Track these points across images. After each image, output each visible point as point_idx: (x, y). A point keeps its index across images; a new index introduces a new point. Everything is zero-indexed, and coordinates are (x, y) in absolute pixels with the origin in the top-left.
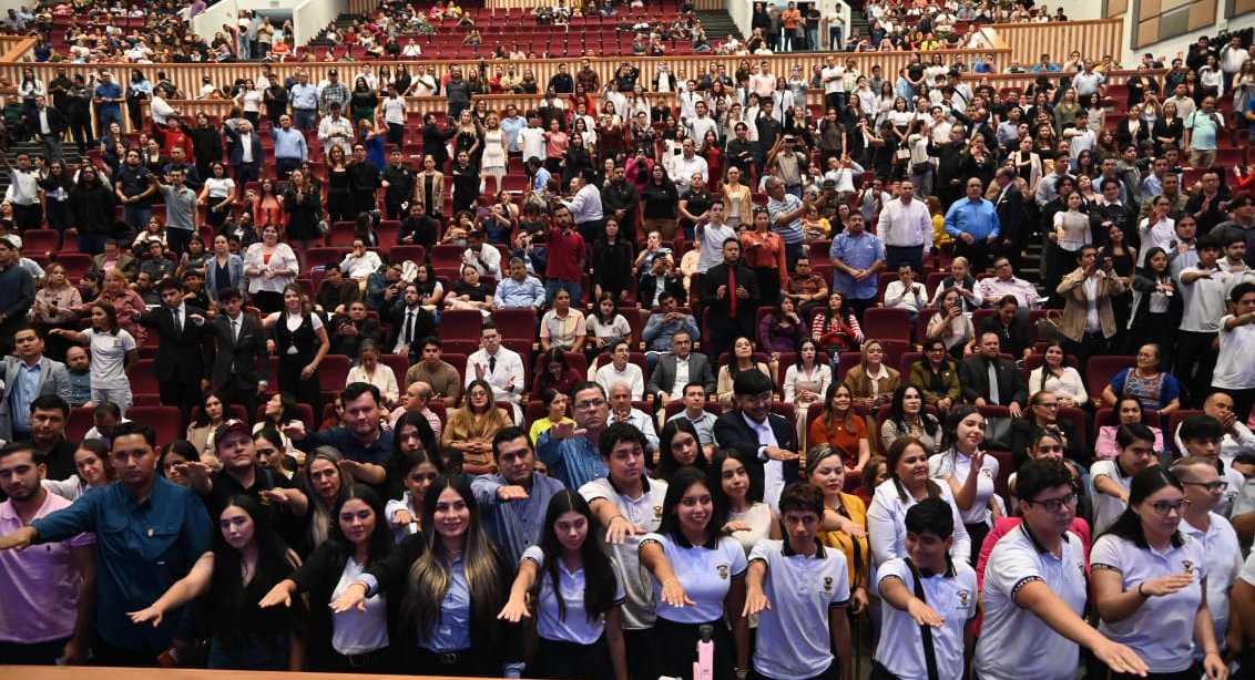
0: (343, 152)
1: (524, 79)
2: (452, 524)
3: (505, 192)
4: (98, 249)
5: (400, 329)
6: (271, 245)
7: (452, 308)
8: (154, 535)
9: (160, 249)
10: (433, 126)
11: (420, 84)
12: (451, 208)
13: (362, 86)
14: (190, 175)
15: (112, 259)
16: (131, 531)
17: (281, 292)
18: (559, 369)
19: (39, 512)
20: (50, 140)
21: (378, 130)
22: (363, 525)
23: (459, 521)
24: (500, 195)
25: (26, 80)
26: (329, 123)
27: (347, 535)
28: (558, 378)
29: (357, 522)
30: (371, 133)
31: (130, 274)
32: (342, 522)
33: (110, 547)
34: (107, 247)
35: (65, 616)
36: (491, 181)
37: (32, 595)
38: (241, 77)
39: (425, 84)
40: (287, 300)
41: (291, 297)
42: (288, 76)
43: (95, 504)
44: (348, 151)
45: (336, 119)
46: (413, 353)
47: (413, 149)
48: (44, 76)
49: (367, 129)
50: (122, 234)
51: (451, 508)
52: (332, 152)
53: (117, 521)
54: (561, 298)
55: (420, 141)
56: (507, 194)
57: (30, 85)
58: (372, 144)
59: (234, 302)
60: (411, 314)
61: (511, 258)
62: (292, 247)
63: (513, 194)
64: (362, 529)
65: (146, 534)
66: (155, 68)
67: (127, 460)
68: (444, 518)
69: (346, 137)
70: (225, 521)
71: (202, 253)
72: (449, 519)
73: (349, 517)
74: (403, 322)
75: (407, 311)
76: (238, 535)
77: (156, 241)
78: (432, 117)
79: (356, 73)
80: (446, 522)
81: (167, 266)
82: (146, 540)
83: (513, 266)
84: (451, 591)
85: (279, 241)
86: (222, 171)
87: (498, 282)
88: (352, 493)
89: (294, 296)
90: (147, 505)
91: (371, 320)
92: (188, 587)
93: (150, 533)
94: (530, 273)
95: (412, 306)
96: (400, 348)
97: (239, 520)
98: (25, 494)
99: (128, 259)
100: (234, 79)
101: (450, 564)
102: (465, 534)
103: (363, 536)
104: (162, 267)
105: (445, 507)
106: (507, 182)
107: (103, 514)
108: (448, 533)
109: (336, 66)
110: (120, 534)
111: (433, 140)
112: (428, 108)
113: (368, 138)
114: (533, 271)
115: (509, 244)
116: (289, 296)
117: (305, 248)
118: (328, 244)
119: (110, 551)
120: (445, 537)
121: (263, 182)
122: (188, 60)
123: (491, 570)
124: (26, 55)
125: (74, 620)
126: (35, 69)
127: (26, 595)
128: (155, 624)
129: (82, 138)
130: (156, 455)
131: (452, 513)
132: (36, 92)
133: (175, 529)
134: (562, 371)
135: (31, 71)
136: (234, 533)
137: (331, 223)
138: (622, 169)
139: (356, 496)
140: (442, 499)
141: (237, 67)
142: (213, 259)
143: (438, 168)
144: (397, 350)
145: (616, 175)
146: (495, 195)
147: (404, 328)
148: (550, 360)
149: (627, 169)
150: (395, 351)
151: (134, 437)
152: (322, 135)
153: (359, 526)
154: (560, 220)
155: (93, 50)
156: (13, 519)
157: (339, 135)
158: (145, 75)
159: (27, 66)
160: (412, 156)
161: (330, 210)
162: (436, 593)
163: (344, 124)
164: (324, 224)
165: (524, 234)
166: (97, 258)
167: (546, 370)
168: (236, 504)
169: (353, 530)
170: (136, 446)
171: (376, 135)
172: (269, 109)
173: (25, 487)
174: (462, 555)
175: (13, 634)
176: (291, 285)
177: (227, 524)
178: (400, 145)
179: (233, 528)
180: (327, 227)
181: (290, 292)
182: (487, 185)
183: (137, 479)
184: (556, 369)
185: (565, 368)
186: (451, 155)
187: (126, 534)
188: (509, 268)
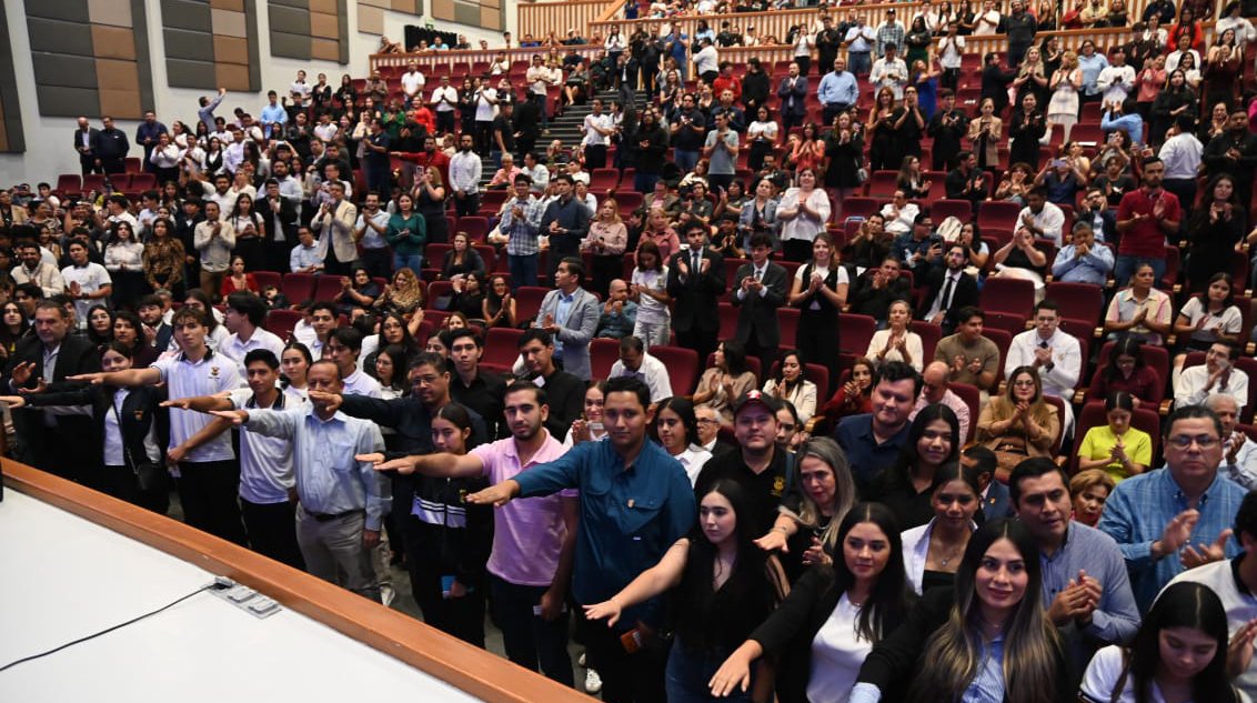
0: (893, 96)
1: (1112, 9)
2: (1000, 593)
3: (1074, 143)
4: (649, 188)
5: (937, 294)
6: (808, 191)
7: (998, 275)
8: (633, 507)
9: (701, 190)
10: (996, 66)
11: (982, 22)
12: (1007, 162)
13: (919, 26)
14: (737, 118)
15: (660, 198)
16: (613, 498)
17: (812, 241)
18: (1132, 365)
19: (536, 454)
20: (626, 87)
21: (932, 72)
22: (873, 559)
23: (1010, 589)
24: (1068, 146)
25: (612, 34)
26: (883, 65)
27: (849, 565)
28: (1127, 376)
29: (866, 552)
30: (923, 76)
31: (673, 213)
32: (847, 547)
33: (590, 509)
34: (657, 186)
35: (548, 565)
36: (1058, 130)
37: (520, 536)
38: (797, 24)
39: (987, 22)
40: (816, 250)
41: (821, 248)
42: (842, 19)
43: (582, 461)
44: (899, 96)
45: (890, 60)
46: (946, 322)
47: (969, 94)
48: (627, 31)
49: (920, 71)
50: (673, 174)
51: (1003, 568)
52: (880, 95)
53: (600, 483)
54: (1144, 275)
55: (977, 85)
56: (1078, 145)
57: (614, 39)
58: (923, 88)
59: (760, 250)
60: (951, 279)
61: (1075, 222)
62: (829, 195)
63: (1084, 146)
64: (871, 563)
65: (626, 504)
66: (719, 19)
67: (617, 420)
68: (991, 580)
69: (898, 79)
70: (705, 508)
71: (741, 196)
72: (997, 583)
73: (858, 543)
74: (940, 287)
75: (948, 274)
76: (715, 528)
77: (699, 182)
78: (996, 56)
79: (913, 13)
80: (992, 585)
81: (706, 208)
82: (627, 512)
83: (1079, 233)
84: (977, 681)
85: (816, 187)
86: (766, 114)
87: (1059, 250)
88: (868, 514)
89: (824, 246)
90: (632, 472)
91: (903, 280)
92: (655, 580)
93: (631, 503)
94: (1098, 241)
95: (954, 271)
96: (933, 316)
97: (719, 511)
98: (527, 434)
99: (674, 199)
100: (790, 26)
101: (984, 642)
102: (1015, 607)
103: (870, 573)
104: (702, 208)
105: (994, 564)
106: (1078, 132)
107: (588, 473)
108: (990, 600)
109: (894, 7)
110: (601, 498)
111: (994, 82)
112: (989, 49)
113: (919, 81)
114: (1102, 239)
115: (1074, 205)
116: (818, 247)
117: (842, 196)
118: (866, 193)
119: (589, 513)
120: (987, 605)
121: (805, 128)
122: (748, 9)
123: (1043, 667)
124: (617, 13)
125: (554, 571)
126: (621, 26)
127: (516, 536)
128: (610, 623)
129: (651, 87)
130: (647, 417)
131: (1002, 575)
132: (618, 44)
133: (655, 504)
134: (1134, 369)
135: (618, 27)
136: (712, 525)
137: (871, 172)
138: (1242, 114)
139: (873, 520)
140: (992, 552)
141: (794, 14)
142: (751, 203)
143: (996, 114)
144: (929, 318)
145: (1233, 123)
146: (1061, 146)
147: (941, 294)
148: (1121, 352)
149: (1251, 115)
150: (926, 319)
151: (627, 394)
152: (873, 78)
153: (868, 559)
154: (1151, 177)
155: (669, 6)
156: (514, 457)
157: (890, 76)
158: (710, 26)
159: (617, 24)
160: (966, 102)
161: (871, 156)
162: (956, 680)
163: (897, 66)
164: (863, 173)
165: (1097, 193)
166: (647, 196)
167: (1113, 363)
168: (720, 491)
169: (859, 562)
170: (628, 405)
171: (929, 78)
172: (821, 54)
173: (527, 426)
174: (1005, 632)
175: (501, 570)
176: (823, 234)
177: (706, 511)
178: (955, 89)
179: (711, 518)
180: (866, 175)
181: (820, 242)
182: (1053, 135)
183: (625, 441)
184: (1126, 363)
185: (1139, 365)
186: (1012, 101)
187: (607, 499)
188: (1071, 233)
